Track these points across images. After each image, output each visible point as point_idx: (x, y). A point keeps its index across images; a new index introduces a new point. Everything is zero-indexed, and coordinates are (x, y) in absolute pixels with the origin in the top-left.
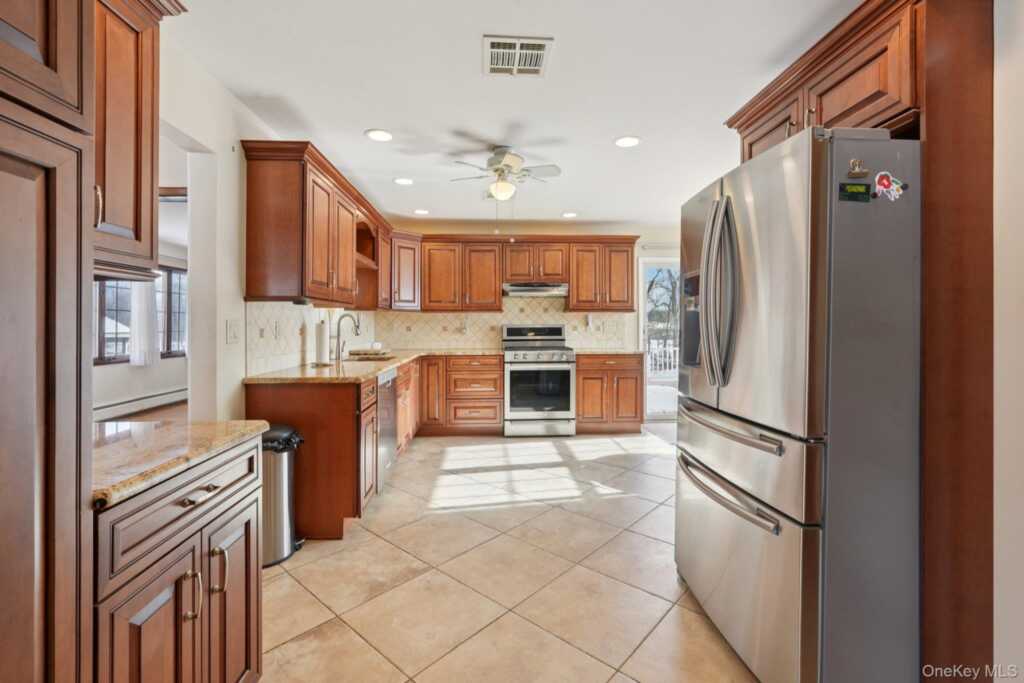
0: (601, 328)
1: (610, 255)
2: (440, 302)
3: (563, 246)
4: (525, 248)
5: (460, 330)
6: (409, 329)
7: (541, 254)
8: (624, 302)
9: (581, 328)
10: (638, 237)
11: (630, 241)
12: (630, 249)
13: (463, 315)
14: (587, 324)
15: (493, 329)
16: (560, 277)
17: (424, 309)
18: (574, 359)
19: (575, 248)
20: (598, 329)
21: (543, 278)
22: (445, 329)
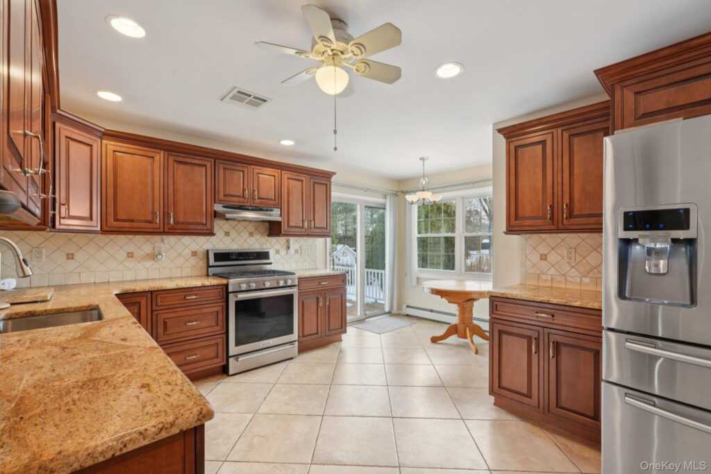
0: (299, 251)
1: (314, 185)
2: (132, 221)
3: (276, 172)
4: (240, 168)
5: (154, 256)
6: (70, 257)
7: (255, 177)
8: (323, 228)
9: (283, 252)
10: (334, 173)
11: (328, 176)
12: (328, 183)
13: (157, 238)
14: (288, 248)
15: (194, 254)
16: (271, 202)
17: (105, 231)
18: (296, 283)
19: (286, 175)
20: (296, 251)
21: (258, 201)
22: (130, 255)
